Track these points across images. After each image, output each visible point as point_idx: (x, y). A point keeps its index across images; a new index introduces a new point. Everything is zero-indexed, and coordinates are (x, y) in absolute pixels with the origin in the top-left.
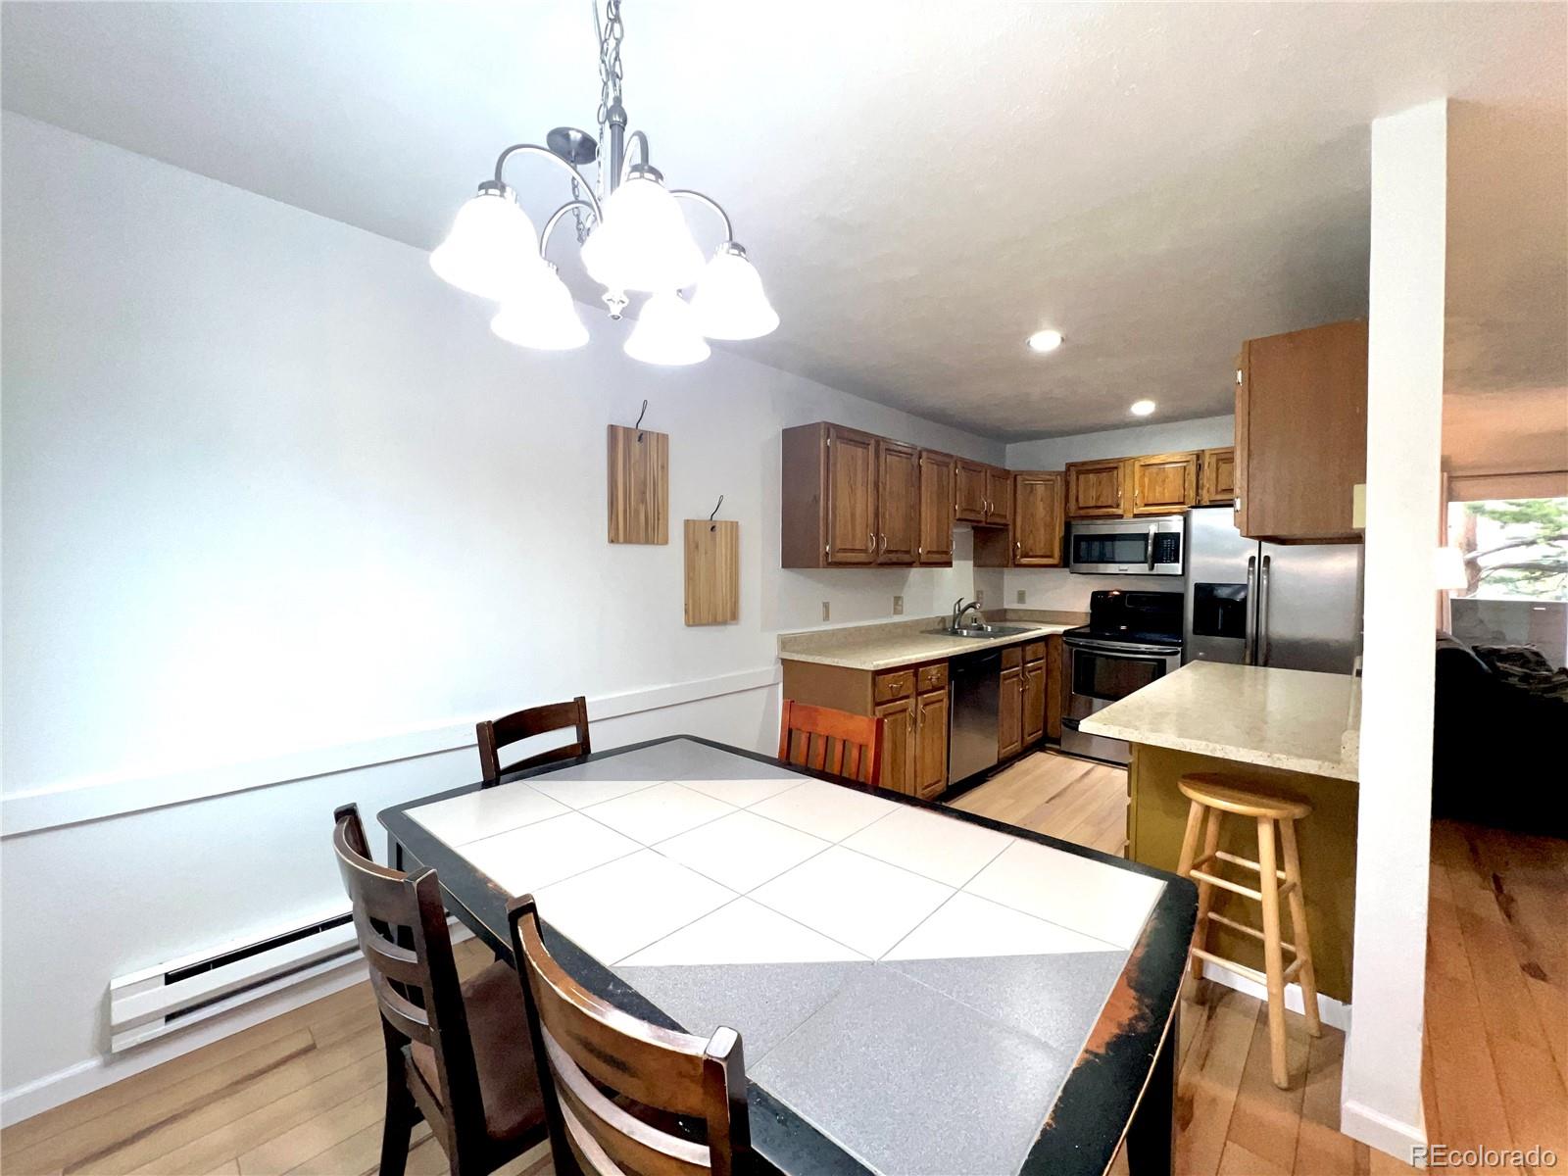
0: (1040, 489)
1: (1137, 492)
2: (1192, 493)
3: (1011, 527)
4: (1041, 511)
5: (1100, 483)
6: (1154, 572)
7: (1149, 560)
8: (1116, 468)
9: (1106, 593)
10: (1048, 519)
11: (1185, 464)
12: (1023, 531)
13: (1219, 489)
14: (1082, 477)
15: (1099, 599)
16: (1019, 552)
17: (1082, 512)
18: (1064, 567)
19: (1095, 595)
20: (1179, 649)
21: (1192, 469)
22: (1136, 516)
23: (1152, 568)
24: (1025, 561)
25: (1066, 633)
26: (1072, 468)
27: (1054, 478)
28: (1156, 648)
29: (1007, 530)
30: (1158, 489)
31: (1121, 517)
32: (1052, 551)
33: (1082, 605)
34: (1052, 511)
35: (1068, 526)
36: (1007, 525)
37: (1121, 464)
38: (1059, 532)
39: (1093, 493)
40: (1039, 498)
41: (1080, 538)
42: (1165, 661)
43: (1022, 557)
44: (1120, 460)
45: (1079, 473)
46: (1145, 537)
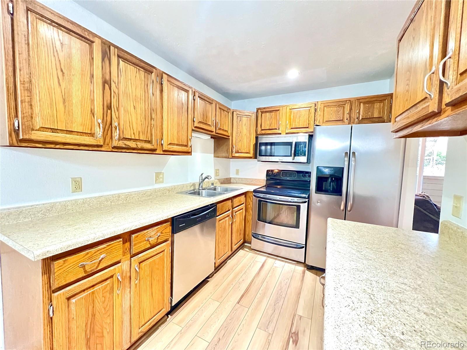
0: (244, 119)
1: (287, 122)
2: (312, 123)
3: (230, 138)
4: (245, 131)
5: (271, 117)
6: (294, 161)
7: (293, 155)
8: (278, 110)
9: (272, 171)
10: (248, 135)
11: (309, 108)
12: (236, 139)
13: (324, 121)
14: (263, 115)
15: (270, 174)
16: (234, 150)
17: (263, 132)
18: (255, 159)
19: (268, 171)
20: (307, 200)
21: (313, 110)
22: (287, 133)
23: (294, 159)
24: (237, 155)
25: (255, 191)
26: (259, 111)
27: (251, 115)
28: (296, 200)
29: (229, 139)
30: (297, 120)
31: (280, 134)
32: (250, 150)
33: (263, 177)
34: (250, 131)
35: (257, 138)
36: (229, 136)
37: (281, 108)
38: (253, 141)
39: (268, 122)
40: (244, 124)
41: (261, 144)
42: (300, 206)
43: (236, 153)
44: (280, 106)
45: (262, 112)
46: (290, 144)
